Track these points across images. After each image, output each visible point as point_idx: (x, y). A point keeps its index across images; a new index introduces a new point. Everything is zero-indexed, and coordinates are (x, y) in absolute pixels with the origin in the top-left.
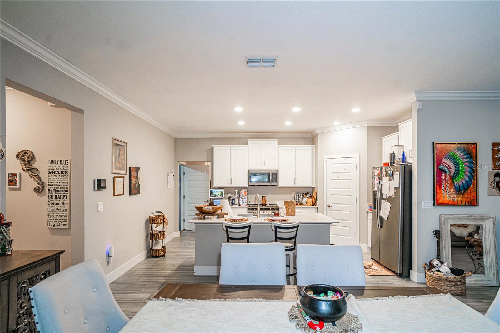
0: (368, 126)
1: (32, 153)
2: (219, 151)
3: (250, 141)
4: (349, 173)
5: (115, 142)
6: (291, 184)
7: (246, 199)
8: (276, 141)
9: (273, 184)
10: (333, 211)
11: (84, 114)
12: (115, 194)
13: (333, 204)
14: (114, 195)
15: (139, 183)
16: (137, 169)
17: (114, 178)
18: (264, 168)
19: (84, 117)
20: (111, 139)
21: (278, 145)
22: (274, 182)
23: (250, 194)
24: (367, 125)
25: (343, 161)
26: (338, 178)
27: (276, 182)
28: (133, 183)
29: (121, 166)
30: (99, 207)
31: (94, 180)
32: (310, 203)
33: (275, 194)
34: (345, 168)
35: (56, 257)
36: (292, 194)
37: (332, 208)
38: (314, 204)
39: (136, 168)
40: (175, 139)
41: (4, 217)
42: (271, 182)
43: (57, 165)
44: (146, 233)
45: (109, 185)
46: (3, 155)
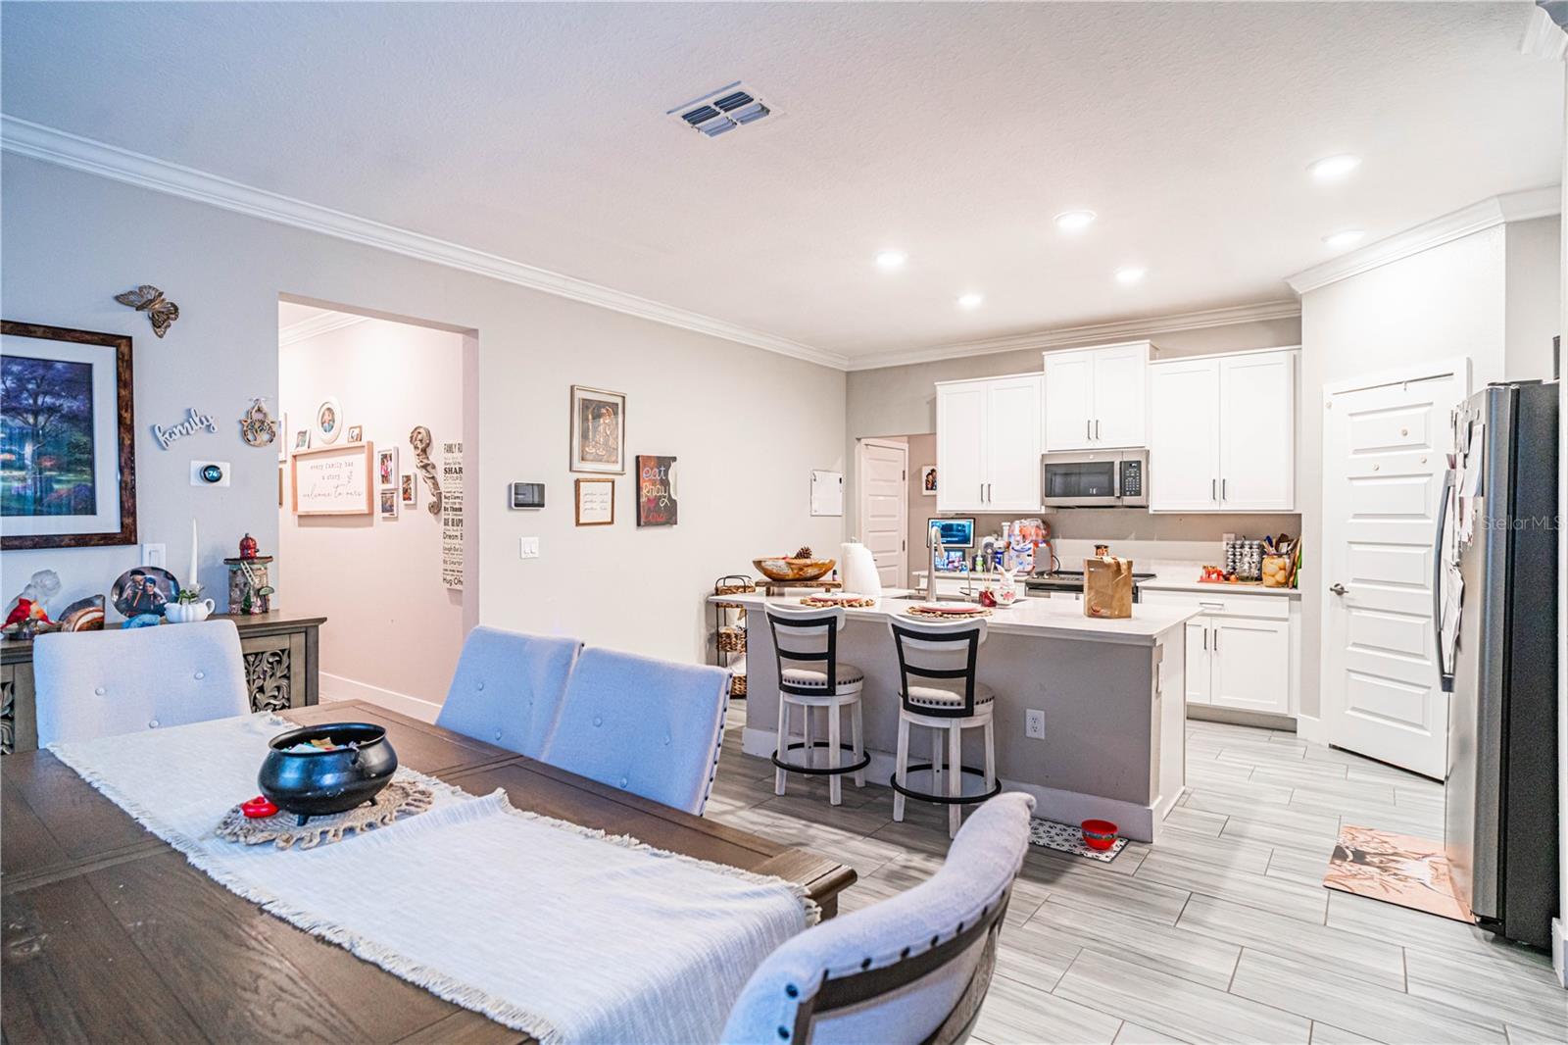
0: (1508, 224)
1: (428, 433)
2: (955, 398)
3: (1050, 358)
4: (1423, 446)
5: (579, 395)
6: (1202, 502)
7: (1030, 552)
8: (1143, 348)
9: (1128, 500)
10: (1355, 613)
11: (477, 338)
12: (581, 521)
13: (1356, 580)
14: (578, 524)
15: (673, 497)
16: (665, 462)
17: (577, 482)
18: (1098, 445)
19: (478, 344)
20: (569, 388)
21: (1151, 359)
22: (1131, 495)
23: (1064, 538)
24: (1503, 221)
25: (1396, 396)
26: (1378, 474)
27: (1138, 493)
28: (646, 496)
29: (601, 452)
30: (526, 548)
31: (510, 486)
32: (1273, 576)
33: (1152, 539)
34: (1406, 428)
35: (306, 627)
36: (1221, 541)
37: (1352, 599)
38: (1290, 580)
39: (658, 458)
40: (848, 374)
41: (255, 544)
42: (1117, 494)
43: (454, 454)
44: (708, 630)
45: (559, 497)
46: (273, 434)
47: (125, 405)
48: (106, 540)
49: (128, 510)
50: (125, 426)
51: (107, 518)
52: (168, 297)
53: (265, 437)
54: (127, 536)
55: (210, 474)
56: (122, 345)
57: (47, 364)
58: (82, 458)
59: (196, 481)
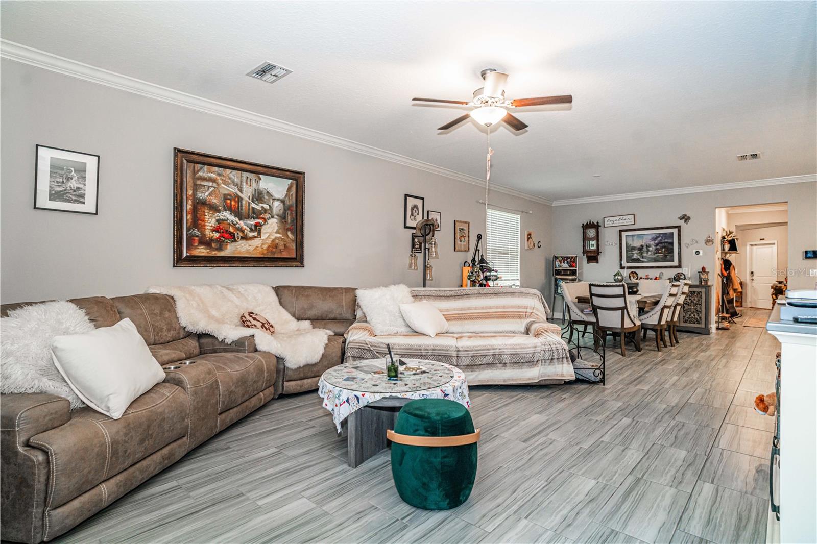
35: (706, 287)
46: (713, 243)
47: (679, 239)
48: (676, 267)
49: (680, 261)
50: (680, 244)
51: (676, 263)
52: (688, 215)
53: (711, 243)
54: (680, 266)
55: (697, 253)
56: (679, 227)
57: (666, 234)
58: (671, 251)
59: (695, 255)
